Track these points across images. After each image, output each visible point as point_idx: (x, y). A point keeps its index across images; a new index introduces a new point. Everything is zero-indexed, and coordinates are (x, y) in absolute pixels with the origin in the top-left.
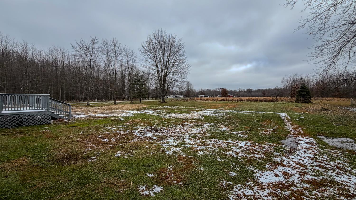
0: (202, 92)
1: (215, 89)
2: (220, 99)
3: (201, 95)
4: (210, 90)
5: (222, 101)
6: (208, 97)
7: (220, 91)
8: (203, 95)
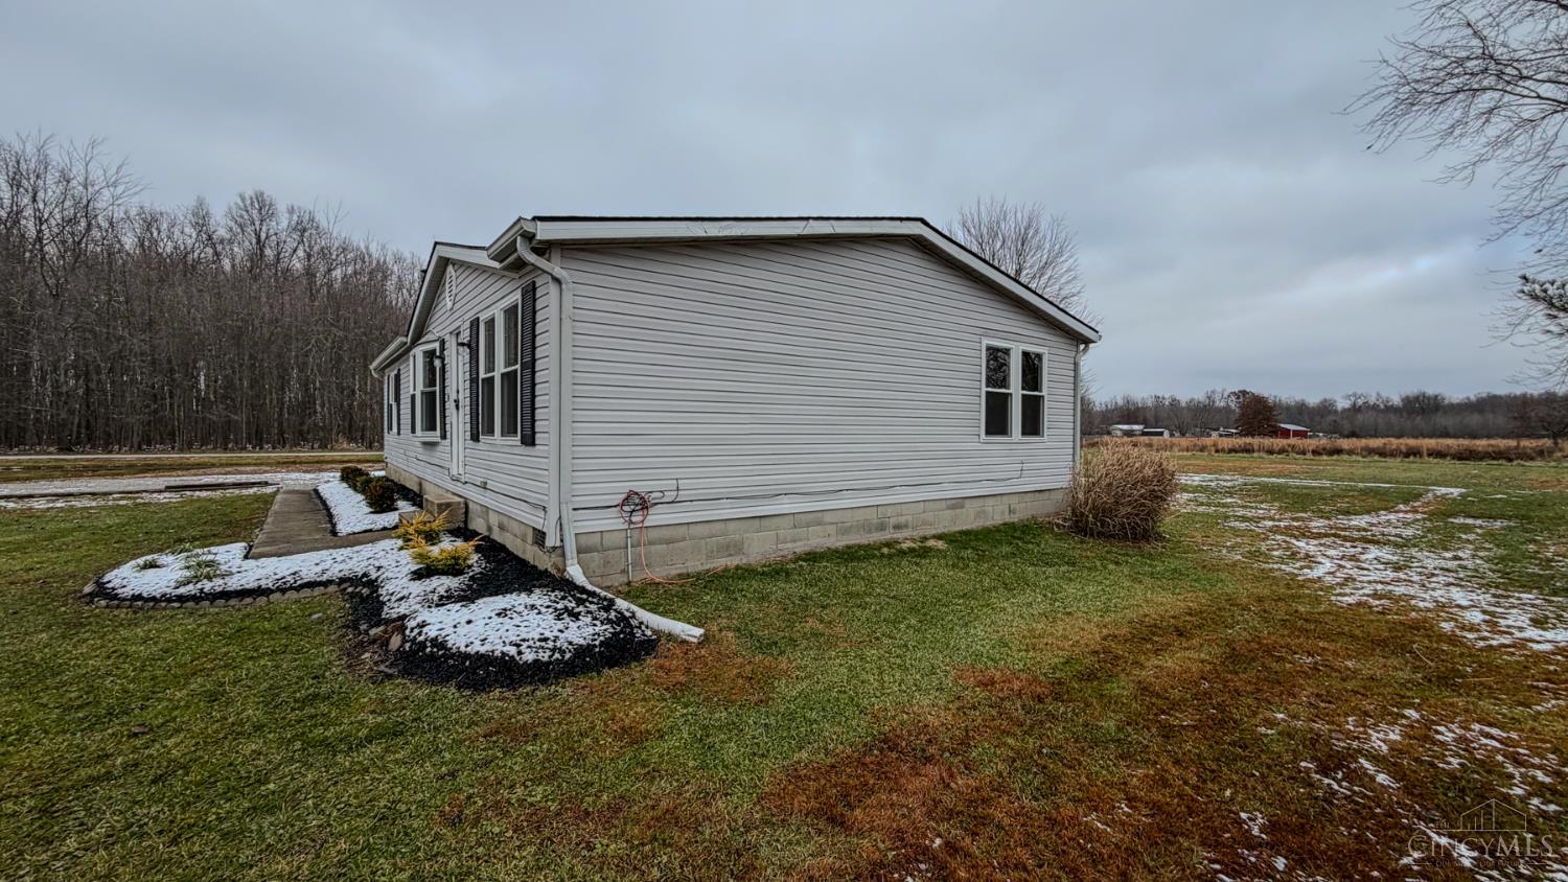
0: (1129, 413)
1: (1200, 396)
2: (1227, 443)
3: (1125, 427)
4: (1174, 403)
5: (1236, 451)
6: (1161, 434)
7: (1233, 405)
8: (1136, 427)
